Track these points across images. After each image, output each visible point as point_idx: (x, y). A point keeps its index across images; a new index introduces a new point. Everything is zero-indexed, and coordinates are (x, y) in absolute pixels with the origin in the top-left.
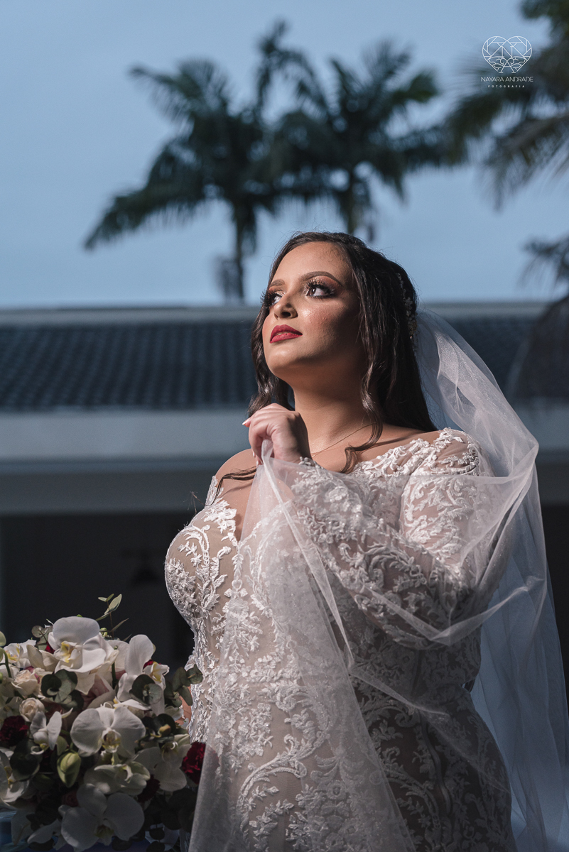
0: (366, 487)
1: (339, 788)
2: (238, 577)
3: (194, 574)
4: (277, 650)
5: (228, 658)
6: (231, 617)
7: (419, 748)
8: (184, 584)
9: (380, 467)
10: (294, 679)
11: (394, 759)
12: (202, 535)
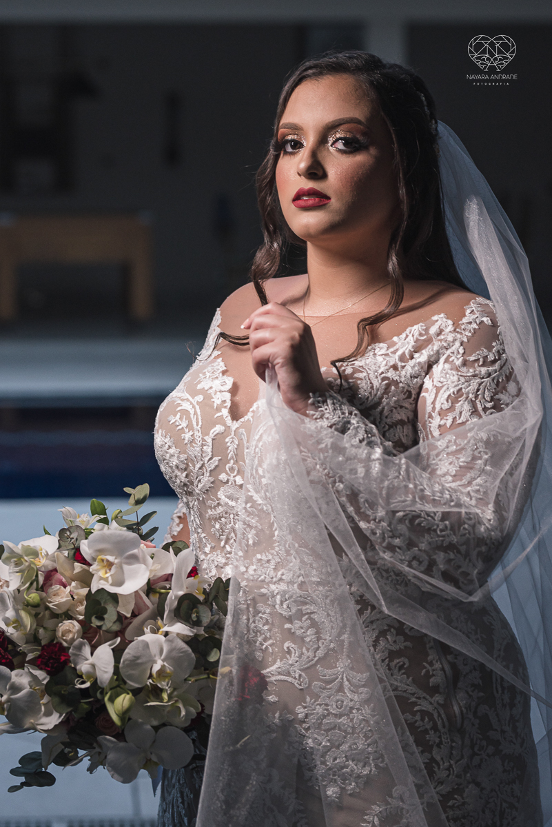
0: (377, 378)
1: (343, 702)
2: (232, 461)
3: (185, 452)
4: (277, 549)
5: (224, 547)
6: (226, 504)
7: (430, 658)
8: (174, 461)
9: (394, 352)
10: (295, 583)
11: (403, 671)
12: (194, 407)
